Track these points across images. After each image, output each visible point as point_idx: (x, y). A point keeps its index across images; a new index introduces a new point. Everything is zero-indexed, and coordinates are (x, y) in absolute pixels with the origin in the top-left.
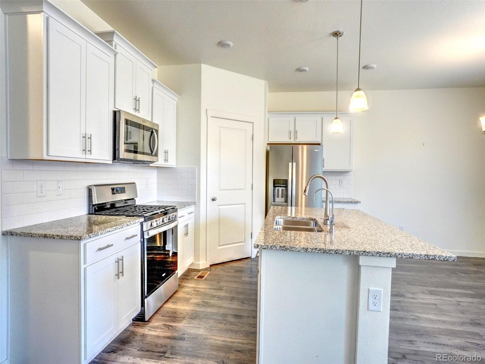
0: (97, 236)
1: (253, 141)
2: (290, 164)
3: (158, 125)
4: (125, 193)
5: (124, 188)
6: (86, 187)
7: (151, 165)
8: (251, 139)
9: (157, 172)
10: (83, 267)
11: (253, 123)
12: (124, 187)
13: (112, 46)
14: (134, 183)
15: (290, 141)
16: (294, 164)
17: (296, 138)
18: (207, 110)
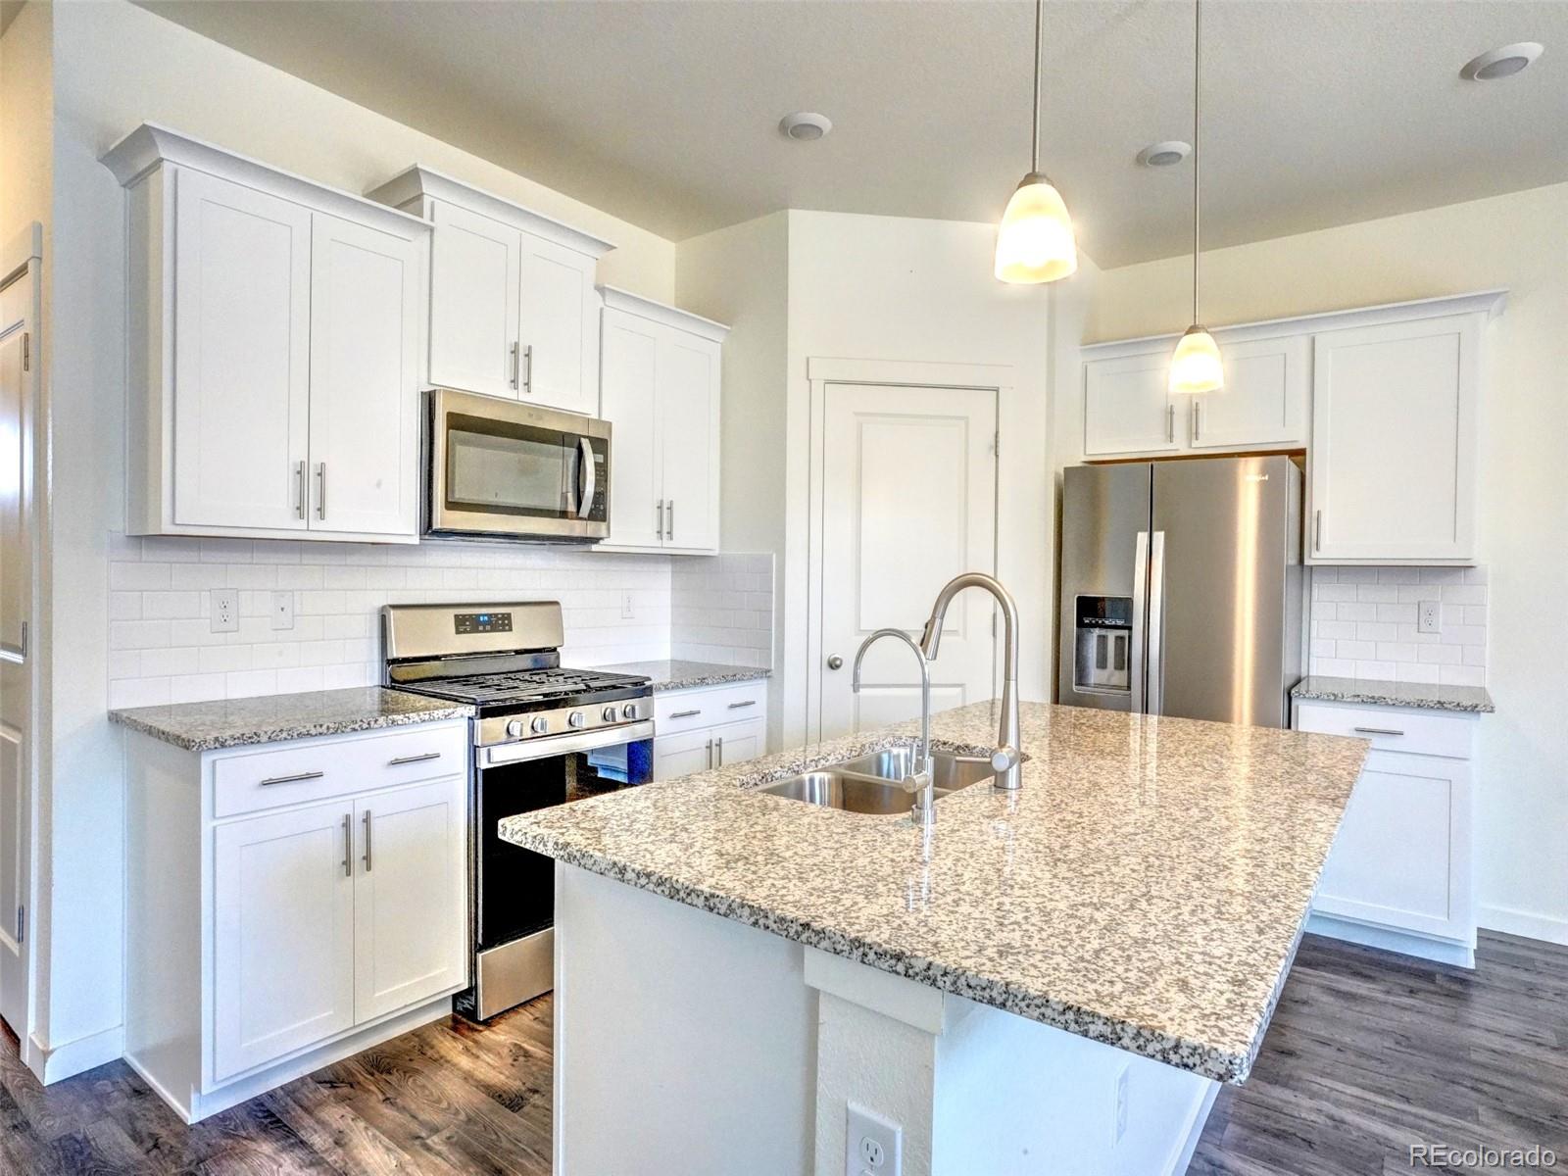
0: (252, 743)
1: (997, 456)
2: (1142, 538)
3: (608, 426)
4: (511, 630)
5: (508, 617)
6: (376, 611)
7: (595, 548)
8: (991, 447)
9: (672, 572)
10: (206, 826)
11: (997, 390)
12: (509, 615)
13: (422, 217)
14: (556, 603)
15: (1170, 446)
16: (1159, 537)
17: (1194, 433)
18: (810, 359)
